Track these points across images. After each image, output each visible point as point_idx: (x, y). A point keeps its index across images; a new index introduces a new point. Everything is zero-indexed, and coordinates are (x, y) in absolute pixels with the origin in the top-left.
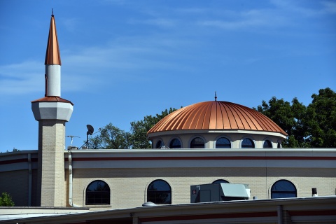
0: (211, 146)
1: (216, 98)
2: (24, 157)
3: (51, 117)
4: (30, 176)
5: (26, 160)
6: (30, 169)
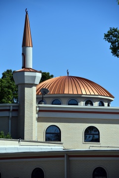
0: (82, 105)
1: (68, 74)
2: (8, 108)
3: (31, 82)
4: (10, 121)
5: (9, 110)
6: (11, 116)
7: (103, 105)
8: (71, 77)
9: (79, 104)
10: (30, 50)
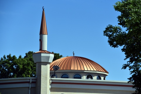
0: (84, 78)
1: (74, 55)
2: (28, 81)
3: (46, 61)
4: (30, 91)
5: (29, 82)
6: (30, 87)
7: (100, 79)
8: (76, 57)
9: (82, 77)
10: (45, 37)
